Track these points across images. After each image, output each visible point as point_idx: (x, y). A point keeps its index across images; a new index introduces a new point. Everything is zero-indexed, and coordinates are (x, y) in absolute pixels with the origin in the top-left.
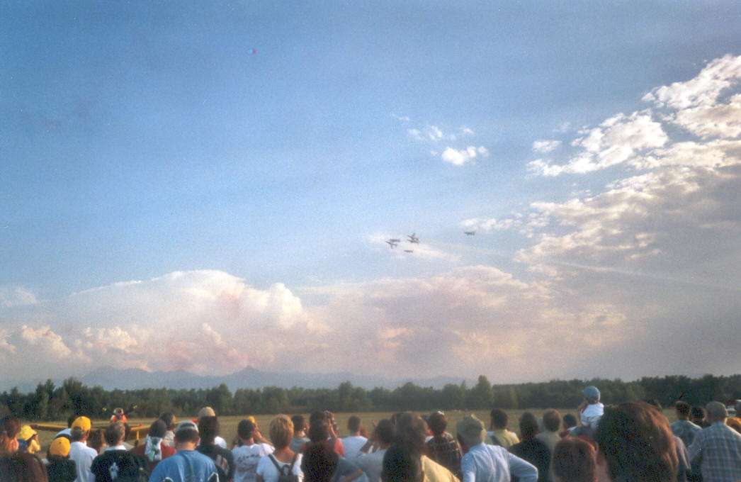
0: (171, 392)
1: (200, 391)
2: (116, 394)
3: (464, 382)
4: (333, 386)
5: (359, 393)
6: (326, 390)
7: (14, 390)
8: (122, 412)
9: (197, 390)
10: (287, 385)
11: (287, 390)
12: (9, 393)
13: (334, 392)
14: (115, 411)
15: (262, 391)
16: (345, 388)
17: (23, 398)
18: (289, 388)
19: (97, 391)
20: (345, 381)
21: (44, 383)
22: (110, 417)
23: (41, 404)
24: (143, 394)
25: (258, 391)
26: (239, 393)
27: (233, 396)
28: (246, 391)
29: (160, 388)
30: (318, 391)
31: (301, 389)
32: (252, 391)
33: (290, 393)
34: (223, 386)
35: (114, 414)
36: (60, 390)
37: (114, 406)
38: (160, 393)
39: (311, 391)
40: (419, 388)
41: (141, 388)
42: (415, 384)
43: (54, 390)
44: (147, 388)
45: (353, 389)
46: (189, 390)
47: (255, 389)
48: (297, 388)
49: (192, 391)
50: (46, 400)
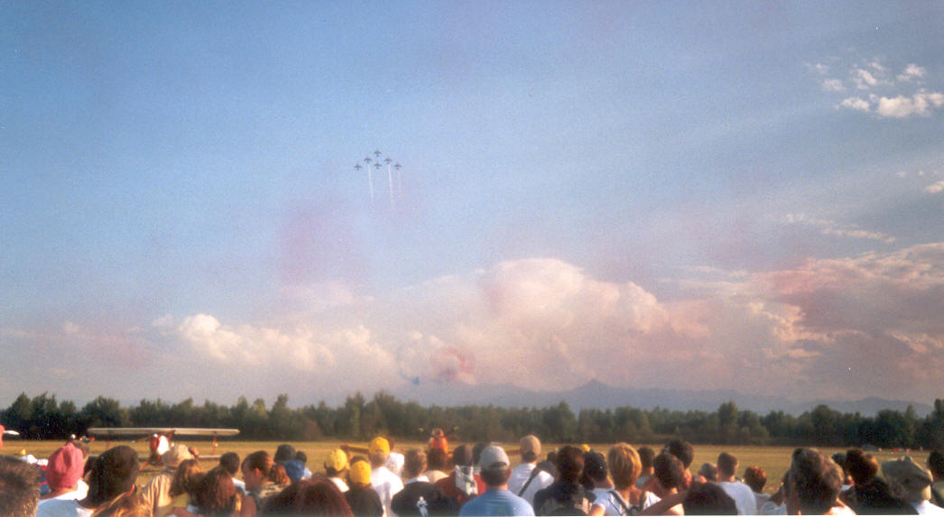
0: (499, 410)
1: (534, 411)
2: (434, 411)
3: (910, 408)
4: (711, 408)
5: (746, 419)
6: (701, 414)
7: (322, 404)
8: (442, 434)
9: (530, 409)
10: (646, 406)
11: (646, 412)
12: (316, 406)
13: (712, 416)
14: (433, 433)
15: (613, 412)
16: (726, 412)
17: (332, 413)
18: (650, 408)
19: (412, 407)
20: (727, 402)
21: (353, 396)
22: (429, 438)
23: (351, 420)
24: (466, 412)
25: (608, 412)
26: (583, 414)
27: (577, 417)
28: (592, 412)
29: (486, 404)
30: (690, 414)
31: (665, 411)
32: (599, 413)
33: (650, 416)
34: (563, 406)
35: (433, 436)
36: (371, 405)
37: (433, 425)
38: (486, 411)
39: (678, 415)
40: (838, 414)
41: (463, 405)
42: (832, 407)
43: (365, 405)
44: (470, 405)
45: (740, 413)
46: (520, 408)
47: (603, 410)
48: (661, 410)
49: (525, 409)
50: (357, 415)
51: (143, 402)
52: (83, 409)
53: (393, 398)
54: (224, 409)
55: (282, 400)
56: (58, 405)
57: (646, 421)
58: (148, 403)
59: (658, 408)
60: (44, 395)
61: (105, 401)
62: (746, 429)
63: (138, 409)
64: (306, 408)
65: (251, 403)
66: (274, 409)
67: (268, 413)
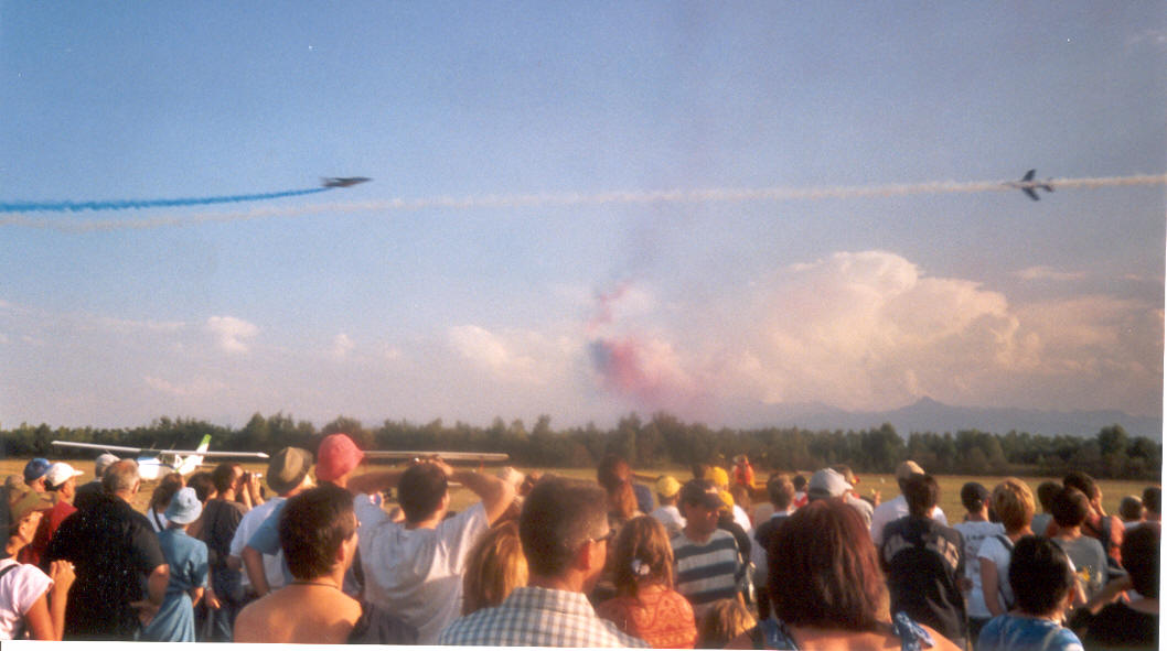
0: (806, 433)
1: (851, 434)
2: (725, 435)
4: (1088, 432)
5: (1140, 447)
6: (1074, 440)
7: (591, 426)
8: (747, 462)
9: (845, 433)
10: (999, 430)
11: (997, 437)
13: (1089, 444)
14: (737, 459)
15: (954, 436)
16: (1110, 437)
17: (600, 437)
18: (1003, 433)
19: (698, 430)
20: (1110, 425)
21: (627, 417)
23: (626, 445)
24: (766, 436)
25: (947, 436)
26: (915, 438)
27: (906, 444)
28: (927, 436)
29: (789, 427)
30: (1058, 439)
31: (1024, 435)
32: (936, 437)
33: (1004, 442)
34: (886, 428)
35: (735, 464)
36: (650, 426)
38: (790, 435)
39: (1042, 440)
41: (760, 428)
43: (641, 426)
44: (769, 427)
45: (1130, 440)
46: (832, 431)
47: (941, 434)
48: (1018, 434)
49: (839, 432)
50: (633, 439)
51: (387, 423)
52: (323, 429)
53: (674, 419)
54: (477, 431)
55: (543, 421)
56: (296, 425)
57: (997, 447)
58: (393, 424)
59: (1014, 432)
60: (279, 415)
61: (346, 421)
62: (1139, 461)
63: (382, 429)
64: (571, 430)
65: (508, 424)
66: (536, 431)
67: (529, 437)
